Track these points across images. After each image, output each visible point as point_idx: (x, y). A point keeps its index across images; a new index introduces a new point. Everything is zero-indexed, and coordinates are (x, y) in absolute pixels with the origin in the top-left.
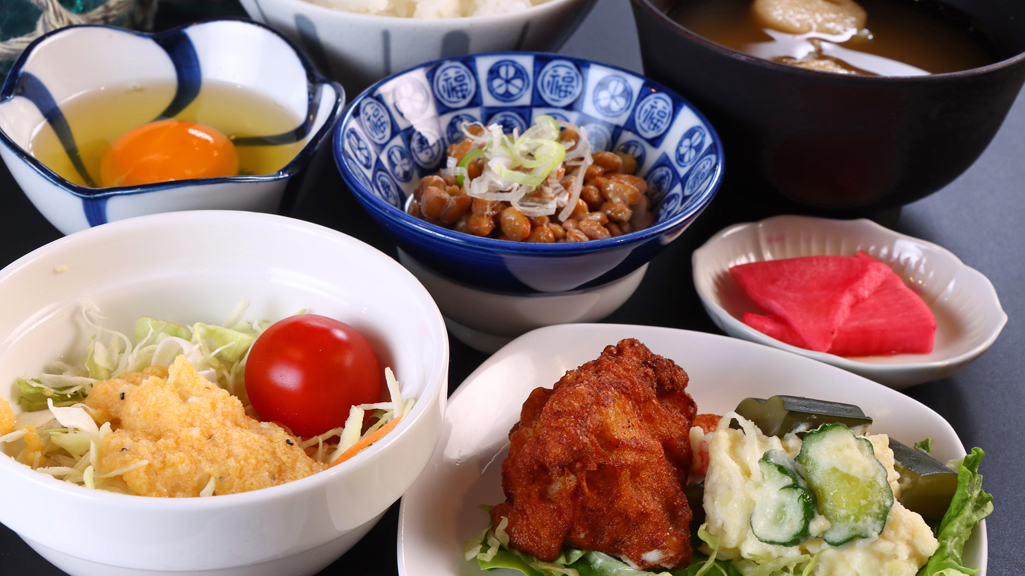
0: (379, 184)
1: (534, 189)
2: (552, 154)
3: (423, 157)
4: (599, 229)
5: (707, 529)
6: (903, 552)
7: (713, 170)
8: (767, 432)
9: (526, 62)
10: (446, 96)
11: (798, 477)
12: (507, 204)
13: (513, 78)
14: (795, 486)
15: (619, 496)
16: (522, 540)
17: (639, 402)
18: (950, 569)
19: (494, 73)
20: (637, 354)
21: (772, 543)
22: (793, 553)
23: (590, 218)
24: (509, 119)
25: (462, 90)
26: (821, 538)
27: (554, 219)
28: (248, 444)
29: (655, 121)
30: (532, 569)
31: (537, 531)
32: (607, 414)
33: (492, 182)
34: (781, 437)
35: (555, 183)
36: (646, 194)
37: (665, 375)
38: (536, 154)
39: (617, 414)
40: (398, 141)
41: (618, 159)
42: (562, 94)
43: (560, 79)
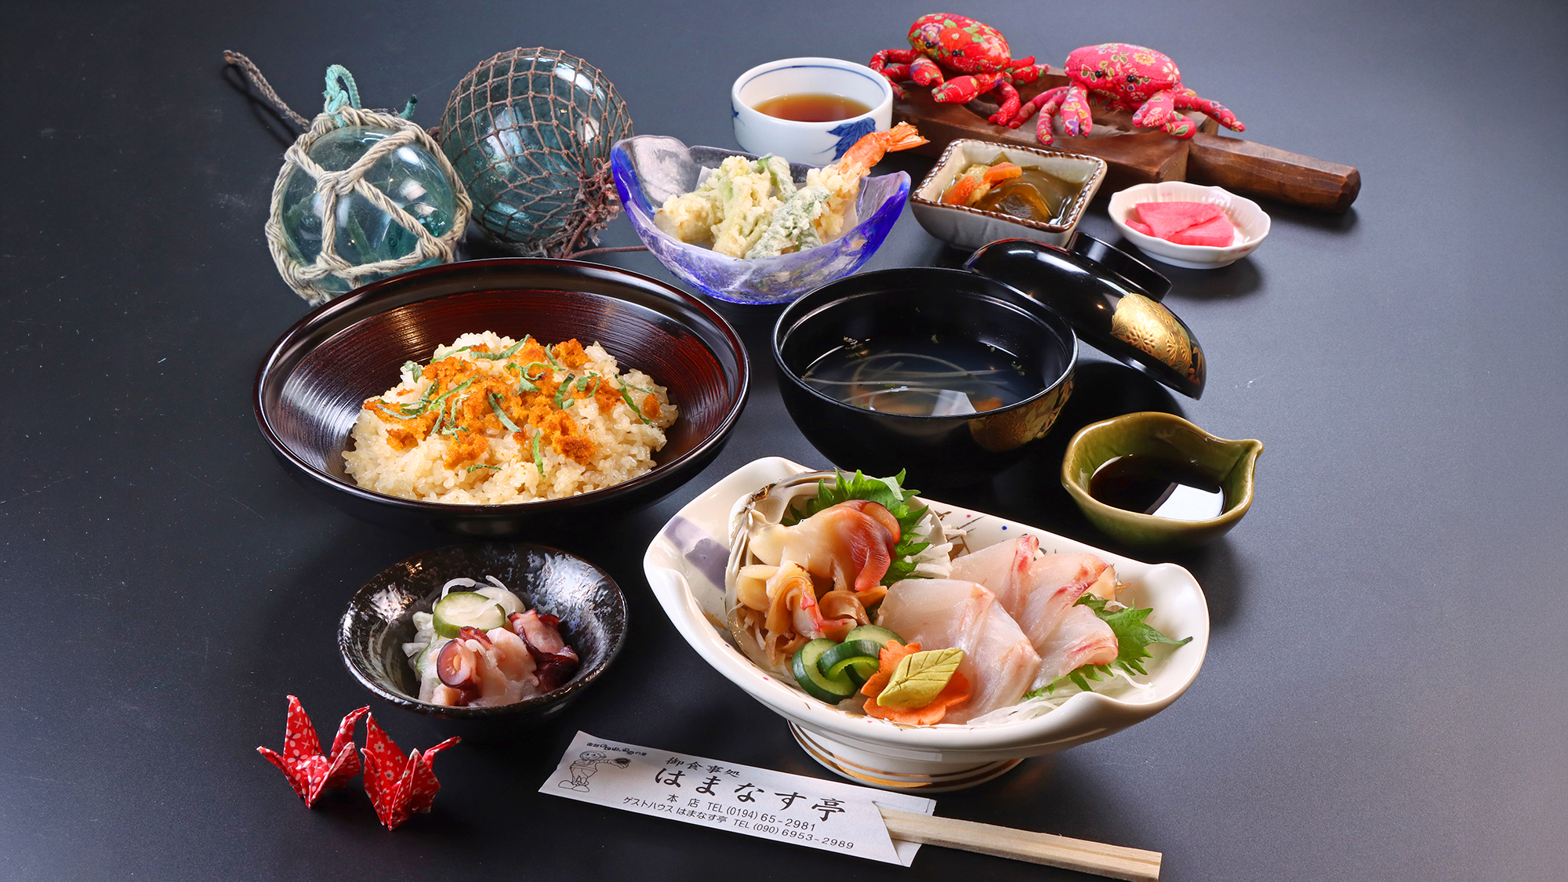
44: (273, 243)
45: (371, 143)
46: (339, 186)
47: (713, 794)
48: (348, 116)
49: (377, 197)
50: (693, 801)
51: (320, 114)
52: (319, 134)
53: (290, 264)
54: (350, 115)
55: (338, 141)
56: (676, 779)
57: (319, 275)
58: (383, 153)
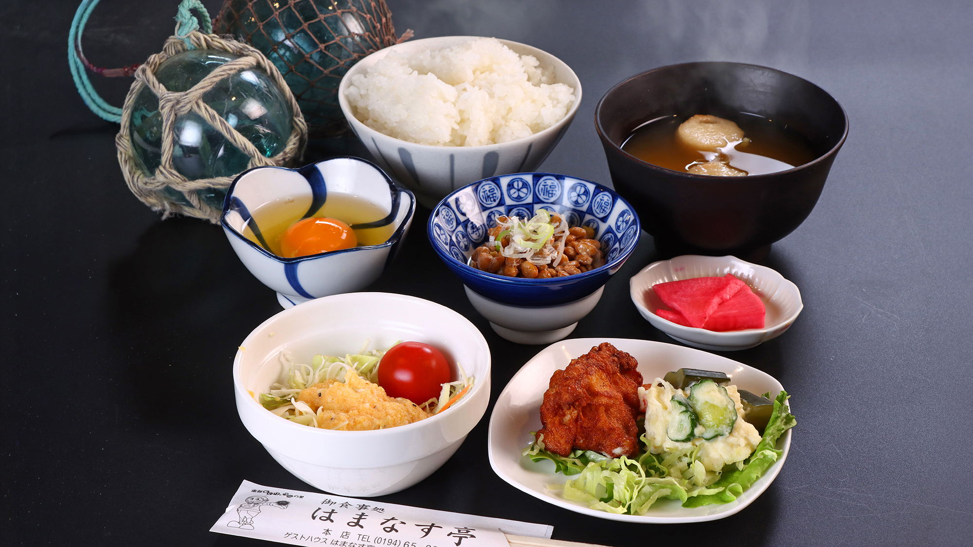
0: (453, 253)
1: (538, 250)
2: (547, 231)
3: (474, 236)
4: (575, 270)
5: (645, 436)
6: (743, 442)
7: (635, 233)
8: (676, 387)
9: (529, 178)
10: (484, 201)
11: (689, 407)
12: (524, 260)
13: (521, 188)
14: (686, 411)
15: (599, 420)
16: (551, 446)
17: (610, 375)
18: (767, 450)
19: (510, 186)
20: (609, 350)
21: (677, 441)
22: (688, 446)
23: (570, 264)
24: (520, 211)
25: (493, 197)
26: (701, 437)
27: (550, 266)
28: (395, 408)
29: (603, 208)
30: (557, 460)
31: (559, 441)
32: (592, 379)
33: (515, 248)
34: (683, 389)
35: (550, 246)
36: (600, 249)
37: (624, 361)
38: (538, 231)
39: (597, 379)
40: (460, 228)
41: (584, 231)
42: (550, 195)
43: (548, 187)
44: (121, 153)
45: (213, 66)
46: (179, 106)
47: (362, 527)
48: (195, 40)
49: (213, 118)
50: (345, 534)
51: (172, 37)
52: (169, 55)
53: (134, 173)
54: (197, 39)
55: (183, 63)
56: (330, 516)
57: (158, 186)
58: (223, 77)
